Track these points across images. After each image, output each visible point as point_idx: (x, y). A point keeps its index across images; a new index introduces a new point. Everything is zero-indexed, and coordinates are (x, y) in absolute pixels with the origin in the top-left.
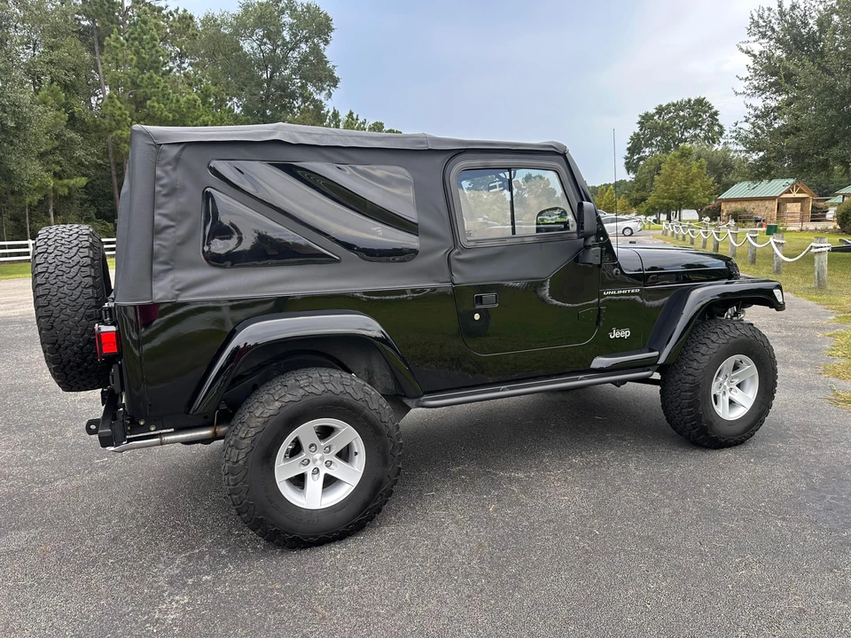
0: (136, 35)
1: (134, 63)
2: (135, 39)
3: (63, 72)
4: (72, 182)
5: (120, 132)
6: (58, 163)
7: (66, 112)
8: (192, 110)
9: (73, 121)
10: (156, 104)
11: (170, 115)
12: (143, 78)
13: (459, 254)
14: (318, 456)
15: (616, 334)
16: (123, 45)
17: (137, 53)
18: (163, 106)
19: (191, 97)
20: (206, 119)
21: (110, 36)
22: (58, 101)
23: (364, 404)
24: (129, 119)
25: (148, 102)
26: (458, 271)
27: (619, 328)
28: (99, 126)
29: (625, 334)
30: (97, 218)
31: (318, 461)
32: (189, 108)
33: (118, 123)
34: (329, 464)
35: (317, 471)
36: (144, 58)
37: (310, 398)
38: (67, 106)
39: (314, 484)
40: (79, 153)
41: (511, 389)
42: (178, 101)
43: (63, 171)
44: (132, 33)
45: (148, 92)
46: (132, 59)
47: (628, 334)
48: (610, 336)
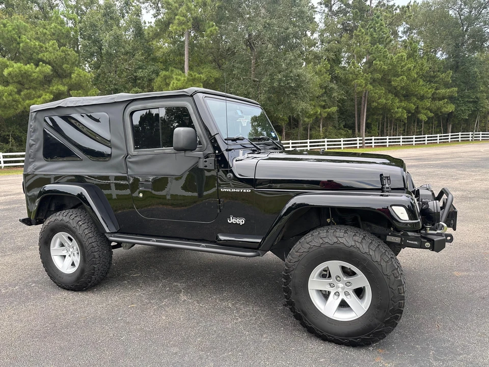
0: (372, 25)
1: (369, 41)
2: (372, 28)
3: (332, 53)
4: (330, 110)
5: (357, 81)
6: (325, 101)
7: (330, 74)
8: (400, 62)
9: (335, 78)
10: (378, 63)
11: (386, 67)
12: (372, 49)
13: (130, 158)
15: (232, 220)
16: (363, 33)
17: (371, 35)
18: (382, 62)
19: (400, 55)
20: (410, 66)
21: (357, 30)
22: (326, 69)
24: (362, 73)
25: (374, 62)
26: (130, 168)
27: (236, 216)
28: (347, 79)
29: (241, 221)
30: (344, 127)
32: (398, 61)
33: (357, 75)
36: (375, 37)
38: (332, 71)
40: (335, 94)
41: (157, 241)
42: (392, 58)
43: (327, 105)
44: (370, 25)
45: (375, 56)
46: (368, 39)
47: (242, 222)
48: (229, 221)
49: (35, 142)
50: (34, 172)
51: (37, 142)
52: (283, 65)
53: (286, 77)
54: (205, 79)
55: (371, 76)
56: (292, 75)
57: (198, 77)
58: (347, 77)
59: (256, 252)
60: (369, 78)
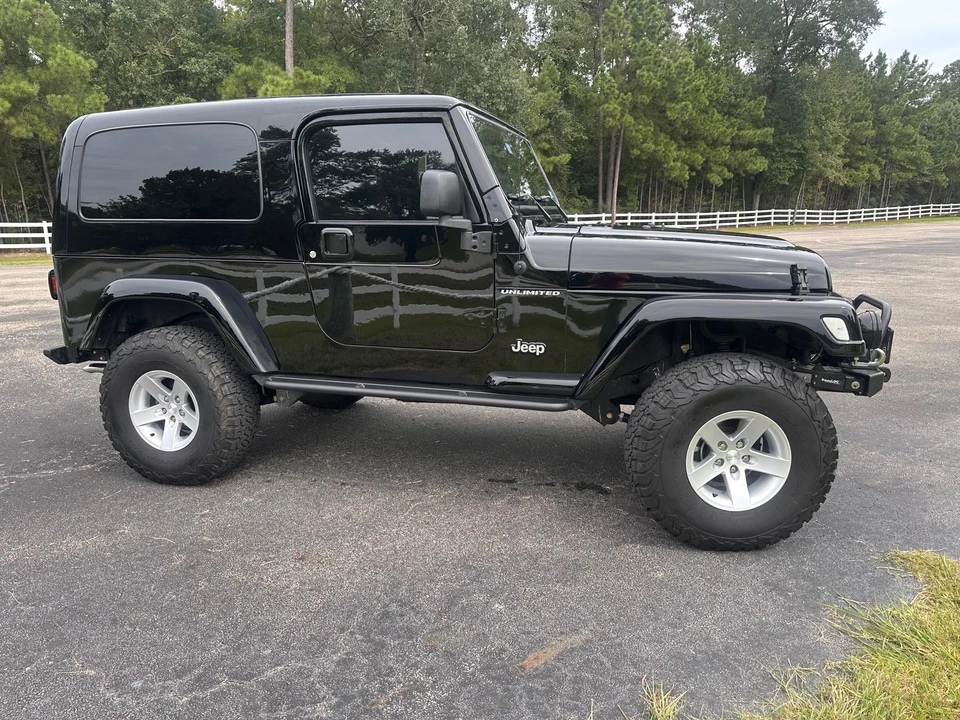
1: (629, 31)
3: (563, 50)
4: (558, 159)
5: (606, 105)
6: (548, 141)
7: (560, 89)
8: (683, 75)
9: (567, 98)
10: (645, 73)
11: (659, 83)
12: (636, 47)
16: (620, 14)
17: (634, 20)
18: (652, 74)
19: (682, 61)
20: (698, 83)
21: (609, 8)
22: (553, 81)
24: (617, 92)
25: (638, 72)
27: (528, 340)
28: (589, 100)
29: (538, 349)
30: (580, 194)
32: (680, 73)
36: (640, 25)
38: (563, 84)
40: (567, 130)
41: (367, 387)
42: (669, 66)
43: (553, 149)
45: (640, 61)
46: (628, 28)
47: (540, 349)
48: (513, 348)
52: (486, 69)
54: (328, 85)
55: (630, 99)
56: (500, 88)
58: (589, 98)
59: (566, 402)
60: (627, 102)
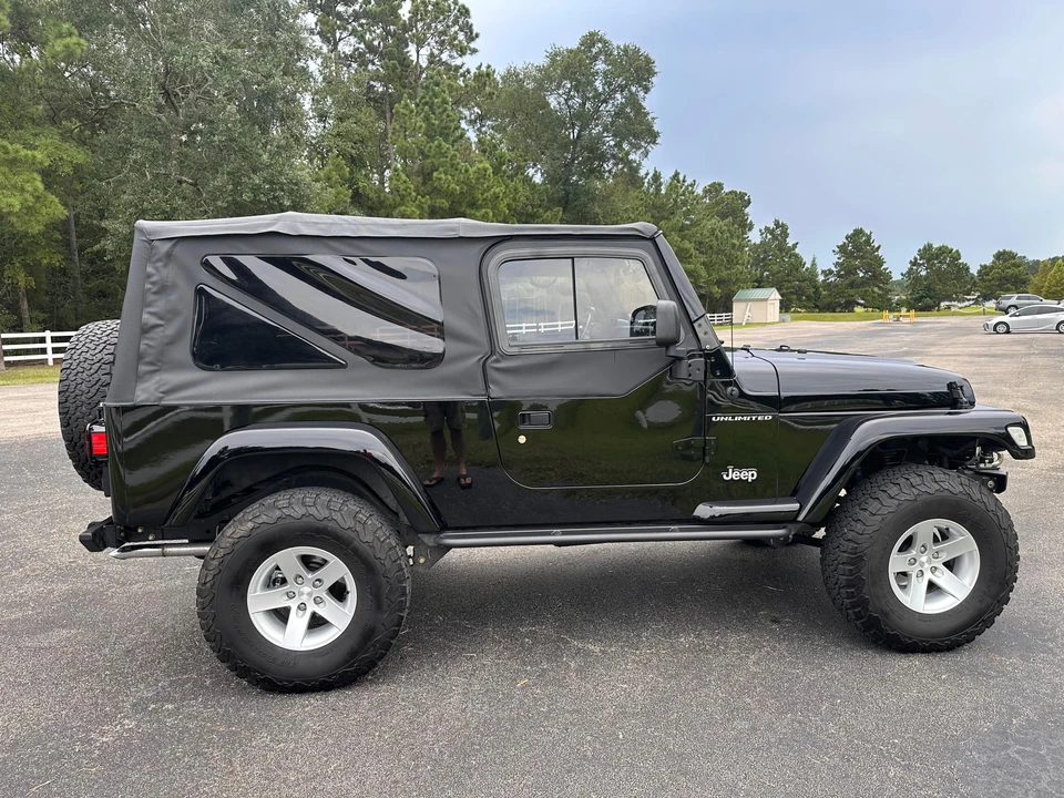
0: (427, 99)
1: (422, 130)
2: (426, 103)
3: (350, 144)
5: (403, 208)
7: (350, 187)
8: (481, 180)
9: (357, 198)
10: (443, 176)
11: (458, 188)
12: (430, 147)
13: (497, 361)
14: (306, 589)
15: (732, 475)
16: (412, 112)
17: (427, 119)
18: (450, 177)
19: (481, 166)
20: (497, 190)
21: (400, 102)
22: (342, 177)
23: (353, 535)
24: (414, 194)
25: (435, 174)
26: (496, 383)
27: (739, 466)
28: (383, 201)
29: (750, 475)
31: (307, 596)
32: (478, 179)
33: (402, 199)
34: (318, 601)
35: (302, 607)
36: (433, 125)
37: (287, 521)
38: (352, 182)
39: (299, 622)
41: (564, 533)
42: (467, 171)
44: (423, 98)
45: (436, 163)
46: (421, 127)
47: (753, 475)
48: (725, 477)
49: (161, 319)
50: (161, 399)
51: (169, 321)
52: (265, 157)
53: (271, 183)
54: (46, 164)
55: (429, 202)
56: (283, 179)
57: (26, 155)
58: (382, 198)
60: (425, 206)
